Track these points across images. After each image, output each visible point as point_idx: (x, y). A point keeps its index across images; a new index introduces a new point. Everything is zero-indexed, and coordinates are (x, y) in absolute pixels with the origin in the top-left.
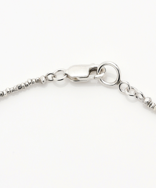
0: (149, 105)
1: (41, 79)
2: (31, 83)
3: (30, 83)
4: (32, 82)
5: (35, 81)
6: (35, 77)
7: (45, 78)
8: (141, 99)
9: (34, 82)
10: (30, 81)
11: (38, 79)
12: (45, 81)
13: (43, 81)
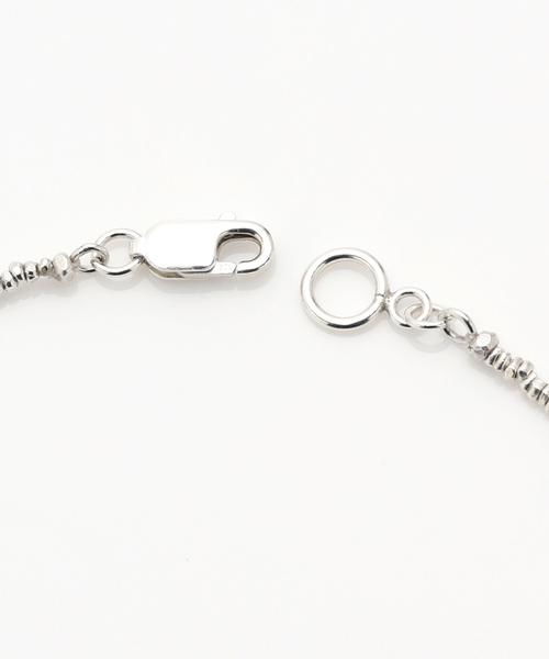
0: (489, 359)
1: (57, 264)
2: (23, 276)
3: (19, 277)
4: (25, 274)
5: (34, 270)
6: (35, 257)
7: (72, 260)
8: (463, 338)
9: (31, 273)
10: (17, 271)
11: (45, 263)
12: (70, 272)
13: (65, 273)
